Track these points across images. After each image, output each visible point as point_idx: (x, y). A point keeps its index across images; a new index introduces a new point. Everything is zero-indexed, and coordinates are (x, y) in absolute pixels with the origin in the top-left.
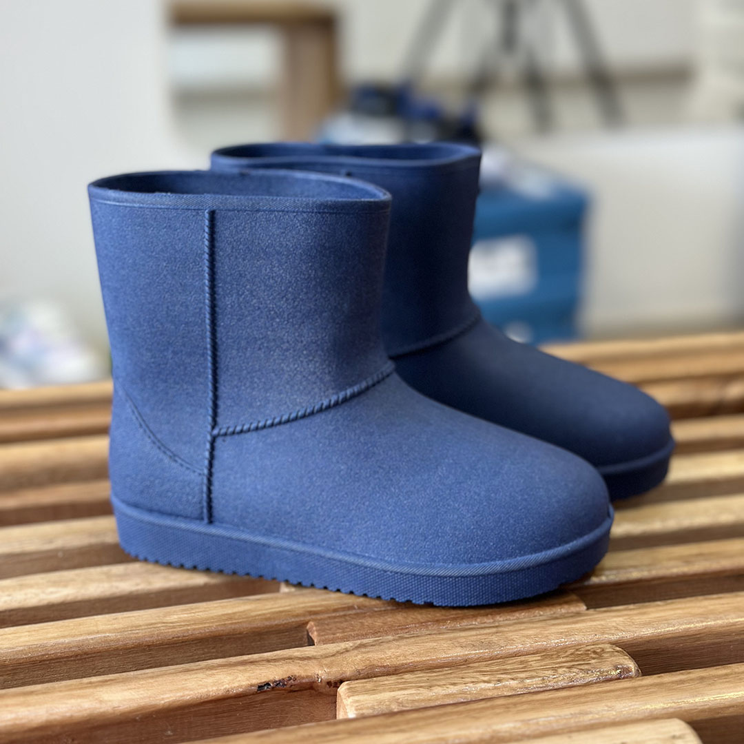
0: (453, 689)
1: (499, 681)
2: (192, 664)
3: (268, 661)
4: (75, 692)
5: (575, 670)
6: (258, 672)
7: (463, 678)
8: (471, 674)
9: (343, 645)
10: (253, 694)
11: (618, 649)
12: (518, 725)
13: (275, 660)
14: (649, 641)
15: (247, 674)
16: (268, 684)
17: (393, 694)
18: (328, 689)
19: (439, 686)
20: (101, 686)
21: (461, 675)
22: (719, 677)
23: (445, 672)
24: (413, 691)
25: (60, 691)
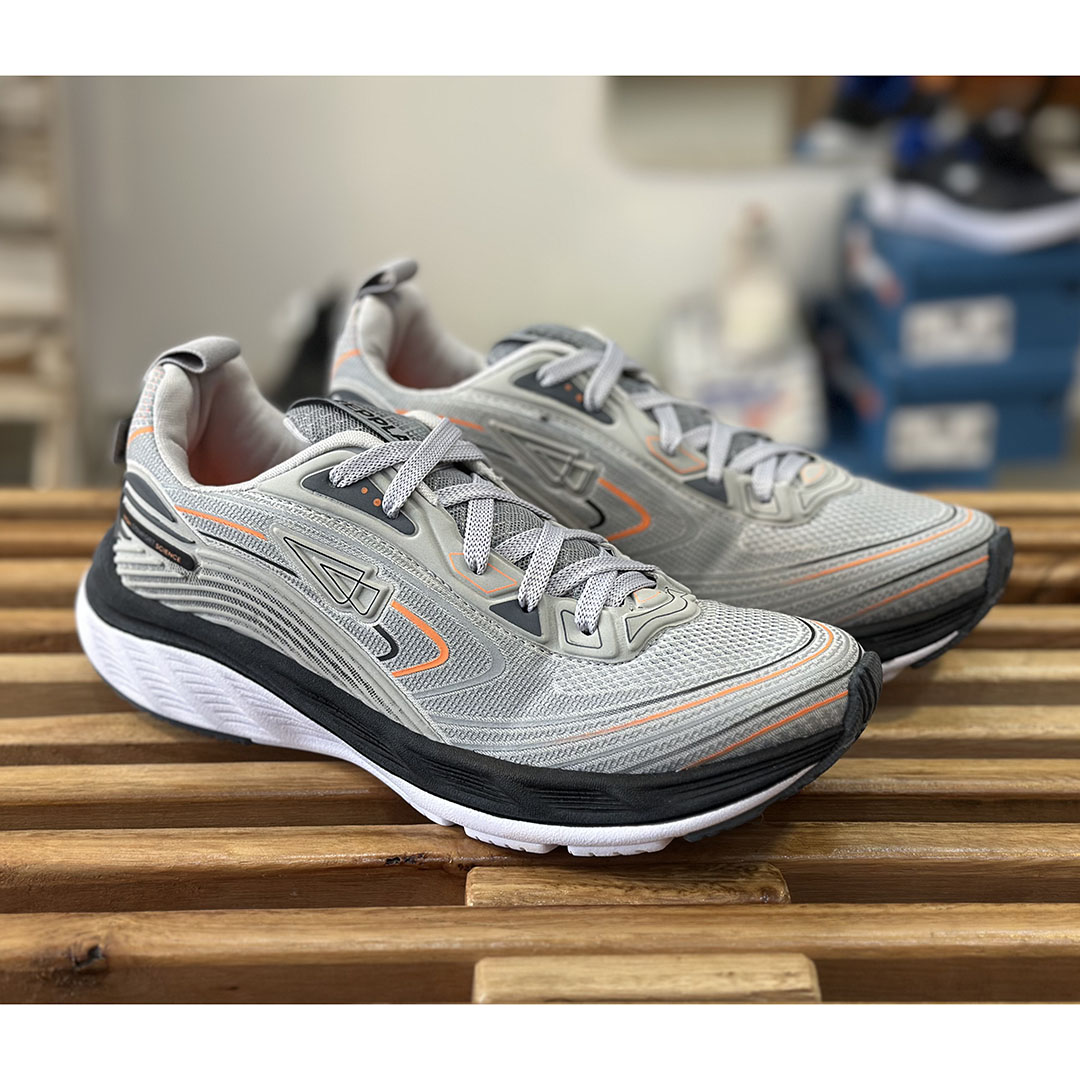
0: (581, 890)
2: (330, 827)
4: (208, 841)
5: (717, 887)
6: (391, 844)
7: (595, 880)
11: (775, 869)
12: (631, 937)
13: (413, 835)
16: (397, 858)
17: (518, 886)
18: (458, 871)
19: (568, 884)
20: (235, 838)
21: (595, 877)
22: (868, 915)
25: (195, 839)
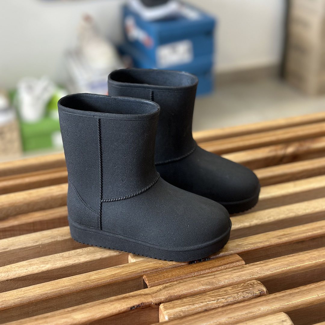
1: (218, 300)
2: (104, 300)
7: (205, 299)
8: (207, 297)
9: (159, 287)
10: (129, 311)
11: (259, 282)
13: (135, 296)
15: (126, 303)
16: (134, 307)
20: (73, 312)
21: (204, 298)
22: (296, 293)
23: (198, 297)
24: (187, 307)
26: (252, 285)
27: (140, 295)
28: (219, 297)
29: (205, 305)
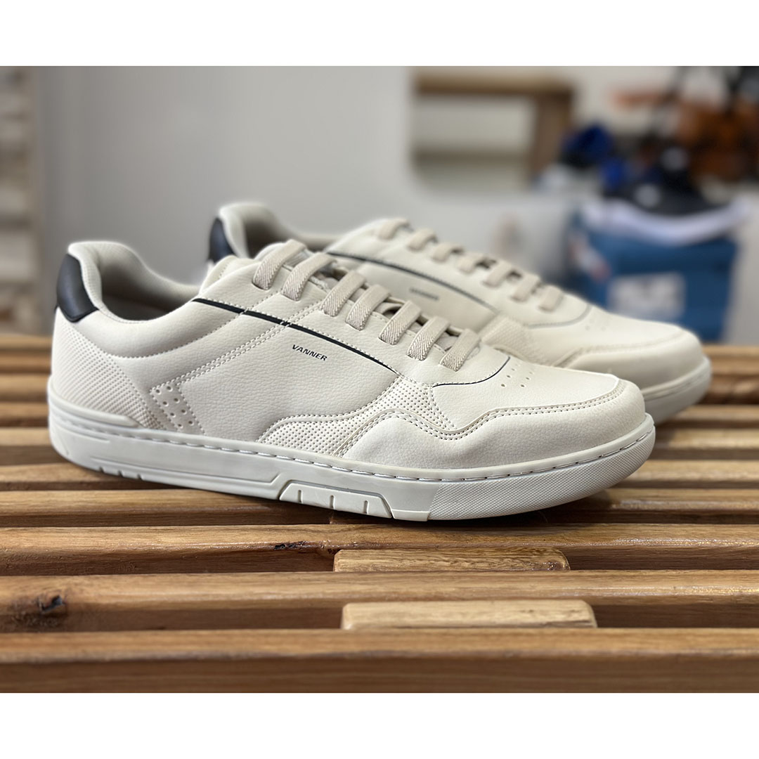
0: (418, 563)
1: (456, 562)
3: (289, 530)
4: (142, 534)
5: (517, 561)
6: (277, 536)
8: (437, 555)
9: (348, 526)
10: (271, 551)
11: (558, 551)
12: (457, 590)
13: (294, 530)
14: (587, 550)
15: (270, 537)
16: (283, 545)
18: (328, 553)
19: (409, 560)
20: (164, 532)
21: (428, 555)
23: (417, 552)
24: (387, 561)
25: (132, 533)
26: (540, 552)
27: (305, 530)
28: (460, 559)
29: (425, 565)
